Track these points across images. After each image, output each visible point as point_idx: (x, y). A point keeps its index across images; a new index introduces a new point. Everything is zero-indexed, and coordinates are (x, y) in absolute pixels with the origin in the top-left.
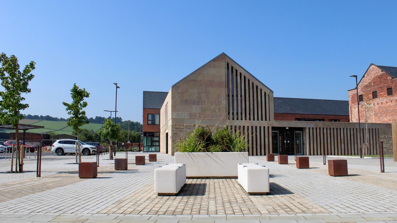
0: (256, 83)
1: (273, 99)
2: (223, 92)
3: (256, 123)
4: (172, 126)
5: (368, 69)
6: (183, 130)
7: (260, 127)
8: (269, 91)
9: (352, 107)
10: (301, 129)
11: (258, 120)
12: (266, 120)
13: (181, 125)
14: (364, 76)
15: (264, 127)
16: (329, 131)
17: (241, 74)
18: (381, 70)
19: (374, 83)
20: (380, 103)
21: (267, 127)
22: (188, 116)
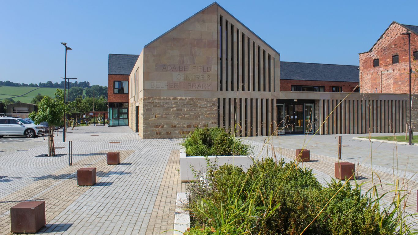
0: (258, 43)
1: (279, 64)
2: (215, 54)
3: (256, 95)
4: (144, 99)
5: (388, 29)
6: (159, 105)
7: (262, 100)
8: (274, 53)
9: (364, 73)
10: (313, 102)
11: (259, 90)
12: (270, 90)
13: (157, 98)
14: (382, 37)
15: (267, 100)
17: (238, 31)
18: (406, 30)
19: (395, 45)
20: (402, 69)
21: (271, 99)
22: (166, 87)
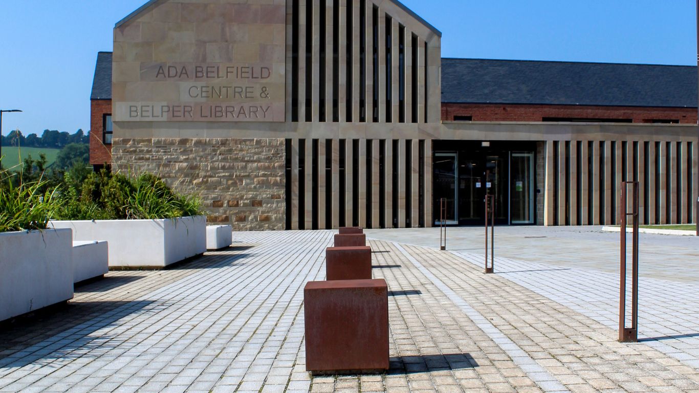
1: (440, 59)
2: (279, 35)
3: (382, 130)
4: (115, 144)
6: (147, 156)
7: (395, 143)
8: (427, 31)
11: (388, 119)
12: (414, 120)
13: (143, 141)
15: (408, 143)
16: (618, 152)
21: (417, 140)
22: (165, 114)
